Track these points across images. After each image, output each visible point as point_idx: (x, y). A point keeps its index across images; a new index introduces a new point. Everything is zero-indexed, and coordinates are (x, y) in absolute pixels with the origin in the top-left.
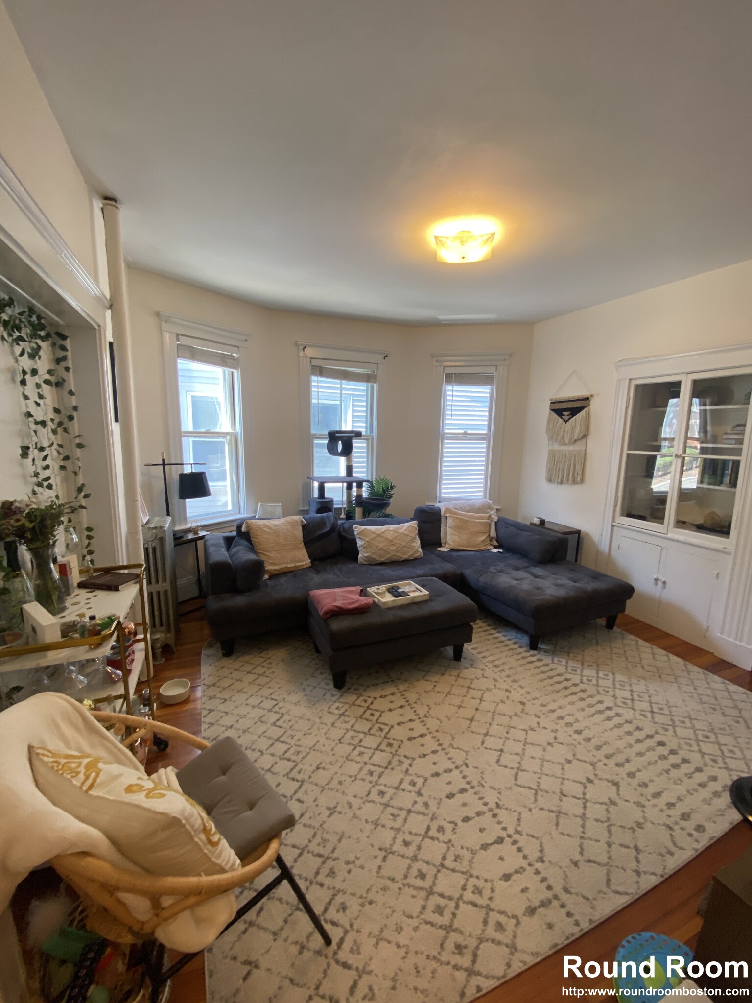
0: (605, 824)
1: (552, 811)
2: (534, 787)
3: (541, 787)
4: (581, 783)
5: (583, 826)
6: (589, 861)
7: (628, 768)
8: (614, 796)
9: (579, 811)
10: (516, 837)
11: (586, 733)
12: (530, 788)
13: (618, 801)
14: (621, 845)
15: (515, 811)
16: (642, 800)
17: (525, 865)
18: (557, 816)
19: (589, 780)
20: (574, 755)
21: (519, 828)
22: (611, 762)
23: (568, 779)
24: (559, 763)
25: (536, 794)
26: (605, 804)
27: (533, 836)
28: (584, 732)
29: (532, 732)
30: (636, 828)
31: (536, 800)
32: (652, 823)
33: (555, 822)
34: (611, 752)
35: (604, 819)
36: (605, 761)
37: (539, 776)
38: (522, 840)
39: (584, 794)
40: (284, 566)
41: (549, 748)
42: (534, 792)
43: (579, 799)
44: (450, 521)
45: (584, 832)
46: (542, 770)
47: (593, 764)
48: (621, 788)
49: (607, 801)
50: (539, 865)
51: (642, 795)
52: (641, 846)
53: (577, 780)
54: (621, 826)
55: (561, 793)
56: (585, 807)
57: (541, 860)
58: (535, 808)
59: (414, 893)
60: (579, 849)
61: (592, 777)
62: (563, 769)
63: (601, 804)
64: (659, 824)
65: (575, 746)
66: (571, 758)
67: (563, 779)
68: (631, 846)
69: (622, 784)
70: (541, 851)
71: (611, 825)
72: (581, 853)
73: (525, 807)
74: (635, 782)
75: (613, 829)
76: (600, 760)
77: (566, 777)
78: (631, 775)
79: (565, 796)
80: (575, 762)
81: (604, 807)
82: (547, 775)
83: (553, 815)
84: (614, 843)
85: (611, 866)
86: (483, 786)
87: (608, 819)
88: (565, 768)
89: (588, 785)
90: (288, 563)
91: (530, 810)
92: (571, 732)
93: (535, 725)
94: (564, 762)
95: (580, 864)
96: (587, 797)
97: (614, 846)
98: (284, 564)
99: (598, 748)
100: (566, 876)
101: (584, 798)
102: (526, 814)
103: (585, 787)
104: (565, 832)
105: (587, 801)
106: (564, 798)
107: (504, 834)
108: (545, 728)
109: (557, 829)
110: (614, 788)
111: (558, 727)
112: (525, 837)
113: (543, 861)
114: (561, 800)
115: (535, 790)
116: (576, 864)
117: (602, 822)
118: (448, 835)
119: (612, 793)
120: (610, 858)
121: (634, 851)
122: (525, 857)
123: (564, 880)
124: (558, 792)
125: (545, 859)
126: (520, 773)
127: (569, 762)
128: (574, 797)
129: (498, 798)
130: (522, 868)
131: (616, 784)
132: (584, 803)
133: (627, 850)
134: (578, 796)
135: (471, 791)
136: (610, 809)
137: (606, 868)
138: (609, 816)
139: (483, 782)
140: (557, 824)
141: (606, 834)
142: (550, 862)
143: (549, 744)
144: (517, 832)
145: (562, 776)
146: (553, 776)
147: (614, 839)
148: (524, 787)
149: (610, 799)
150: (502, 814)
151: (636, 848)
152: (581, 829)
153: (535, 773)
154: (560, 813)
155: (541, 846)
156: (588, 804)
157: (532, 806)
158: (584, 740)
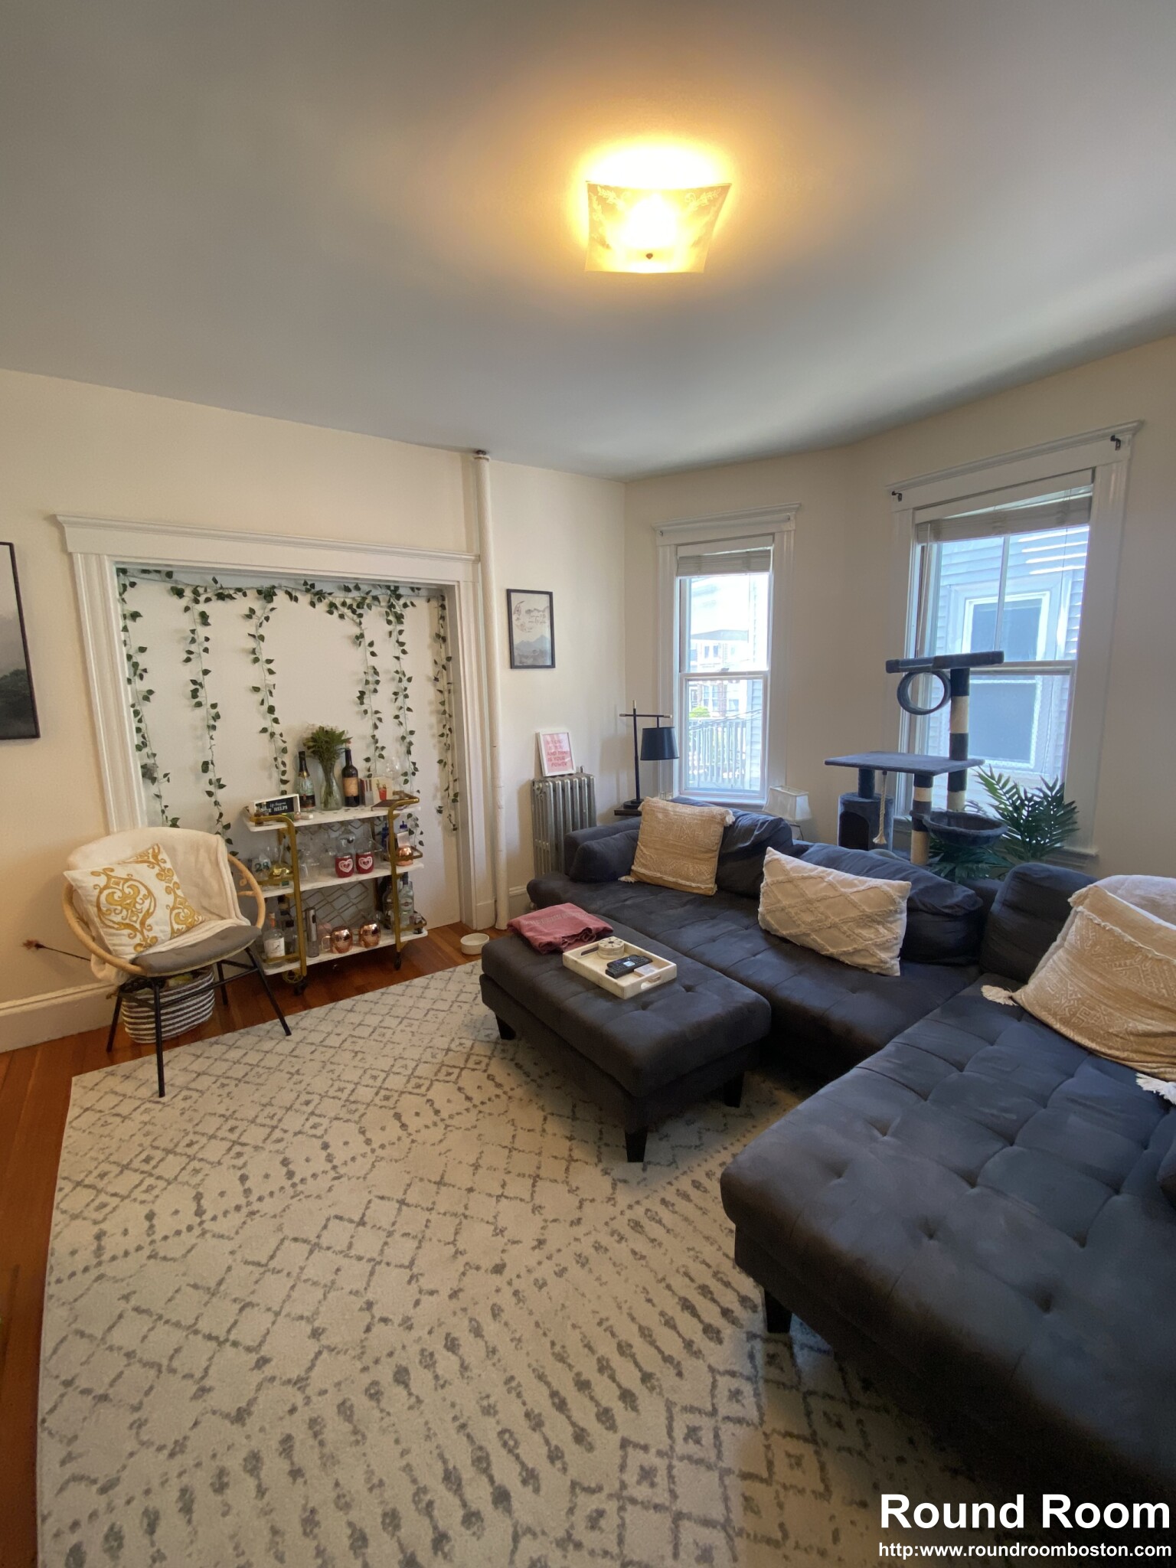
0: (165, 1362)
1: (220, 1283)
2: (272, 1264)
3: (268, 1274)
4: (260, 1345)
5: (177, 1325)
6: (120, 1316)
7: (274, 1467)
8: (212, 1400)
9: (204, 1326)
10: (197, 1231)
11: (396, 1395)
12: (272, 1257)
13: (199, 1405)
14: (120, 1375)
15: (237, 1233)
16: (186, 1460)
17: (155, 1237)
18: (209, 1289)
19: (263, 1362)
20: (331, 1349)
21: (208, 1236)
22: (298, 1428)
23: (274, 1323)
24: (316, 1313)
25: (259, 1264)
26: (203, 1378)
27: (189, 1251)
28: (400, 1390)
29: (407, 1278)
30: (136, 1416)
31: (247, 1263)
32: (132, 1454)
33: (200, 1284)
34: (328, 1435)
35: (175, 1364)
36: (304, 1414)
37: (294, 1274)
38: (188, 1239)
39: (235, 1344)
40: (659, 875)
41: (360, 1302)
42: (264, 1261)
43: (229, 1331)
44: (1078, 921)
45: (167, 1322)
46: (305, 1281)
47: (300, 1383)
48: (227, 1422)
49: (207, 1383)
50: (147, 1252)
51: (198, 1465)
52: (104, 1409)
53: (268, 1338)
54: (151, 1388)
55: (250, 1304)
56: (209, 1337)
57: (152, 1256)
58: (235, 1260)
59: (175, 1141)
60: (144, 1307)
61: (268, 1370)
62: (301, 1318)
63: (206, 1370)
64: (124, 1467)
65: (360, 1357)
66: (325, 1340)
67: (277, 1314)
68: (111, 1391)
69: (235, 1432)
70: (165, 1258)
71: (160, 1371)
72: (137, 1309)
73: (240, 1247)
74: (234, 1463)
75: (153, 1372)
76: (308, 1400)
77: (281, 1319)
78: (253, 1464)
79: (241, 1310)
80: (313, 1346)
81: (198, 1375)
82: (293, 1287)
83: (213, 1284)
84: (129, 1365)
85: (98, 1345)
86: (292, 1197)
87: (172, 1371)
88: (303, 1323)
89: (254, 1357)
90: (666, 874)
91: (232, 1253)
92: (401, 1359)
93: (426, 1283)
94: (316, 1324)
95: (123, 1303)
96: (228, 1347)
97: (125, 1361)
98: (661, 872)
99: (345, 1410)
100: (117, 1281)
101: (227, 1340)
102: (229, 1246)
103: (249, 1349)
104: (178, 1296)
105: (220, 1344)
106: (237, 1306)
107: (207, 1217)
108: (417, 1303)
109: (188, 1285)
110: (231, 1408)
111: (420, 1332)
112: (194, 1241)
113: (150, 1257)
114: (235, 1300)
115: (266, 1265)
116: (126, 1298)
117: (171, 1358)
118: (228, 1161)
119: (225, 1399)
120: (111, 1348)
121: (101, 1392)
122: (166, 1238)
123: (114, 1277)
124: (254, 1299)
125: (152, 1261)
126: (307, 1247)
127: (316, 1334)
128: (236, 1323)
129: (265, 1214)
130: (154, 1233)
131: (240, 1416)
132: (216, 1338)
133: (107, 1380)
134: (234, 1331)
135: (287, 1184)
136: (190, 1382)
137: (100, 1337)
138: (179, 1375)
139: (301, 1196)
140: (195, 1286)
141: (146, 1357)
142: (145, 1265)
143: (369, 1305)
144: (204, 1233)
145: (284, 1313)
146: (289, 1296)
147: (136, 1368)
148: (277, 1248)
149: (210, 1390)
150: (236, 1219)
151: (104, 1398)
152: (174, 1320)
153: (302, 1269)
154: (213, 1295)
155: (171, 1259)
156: (213, 1344)
157: (238, 1256)
158: (375, 1383)
